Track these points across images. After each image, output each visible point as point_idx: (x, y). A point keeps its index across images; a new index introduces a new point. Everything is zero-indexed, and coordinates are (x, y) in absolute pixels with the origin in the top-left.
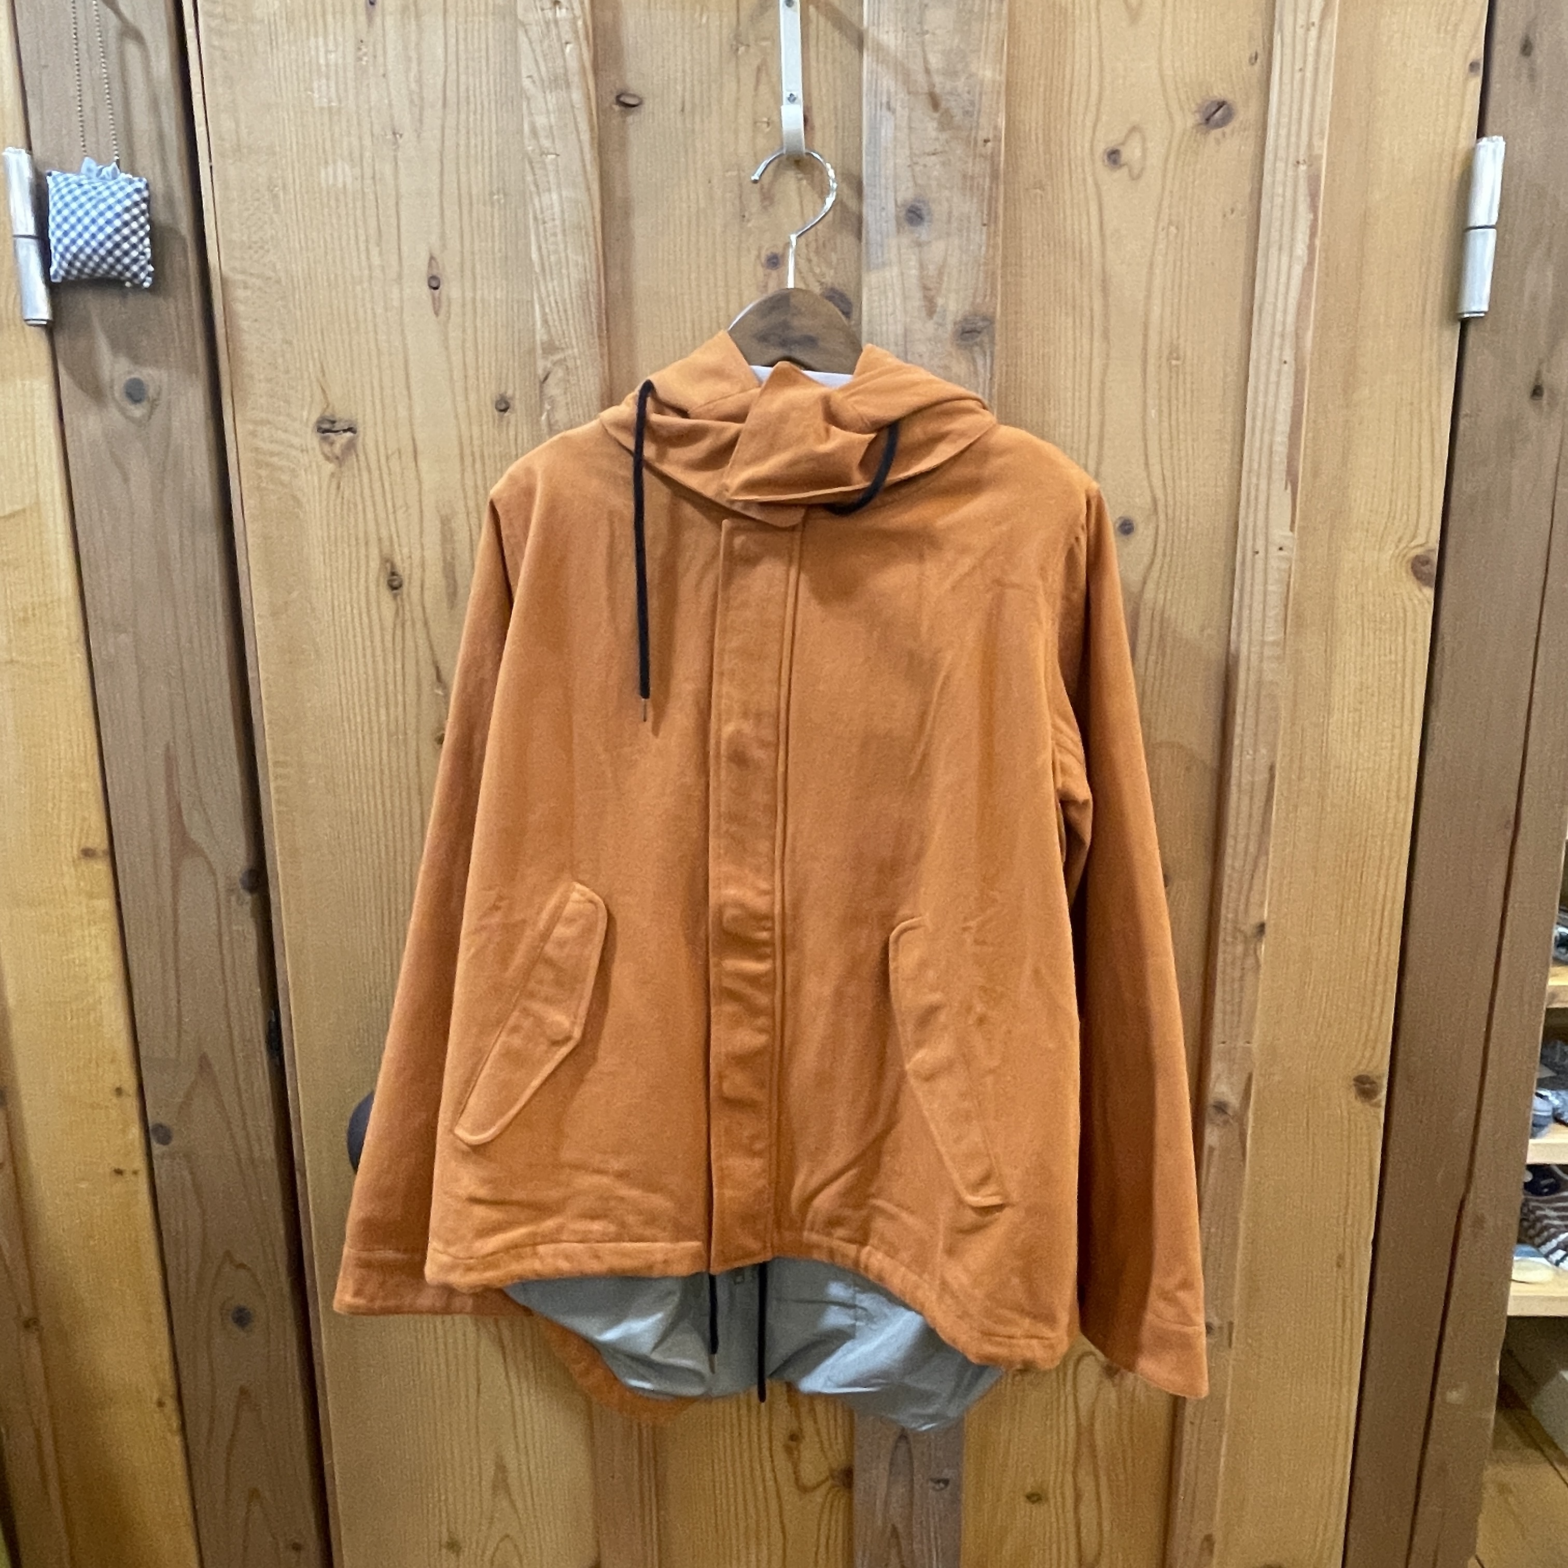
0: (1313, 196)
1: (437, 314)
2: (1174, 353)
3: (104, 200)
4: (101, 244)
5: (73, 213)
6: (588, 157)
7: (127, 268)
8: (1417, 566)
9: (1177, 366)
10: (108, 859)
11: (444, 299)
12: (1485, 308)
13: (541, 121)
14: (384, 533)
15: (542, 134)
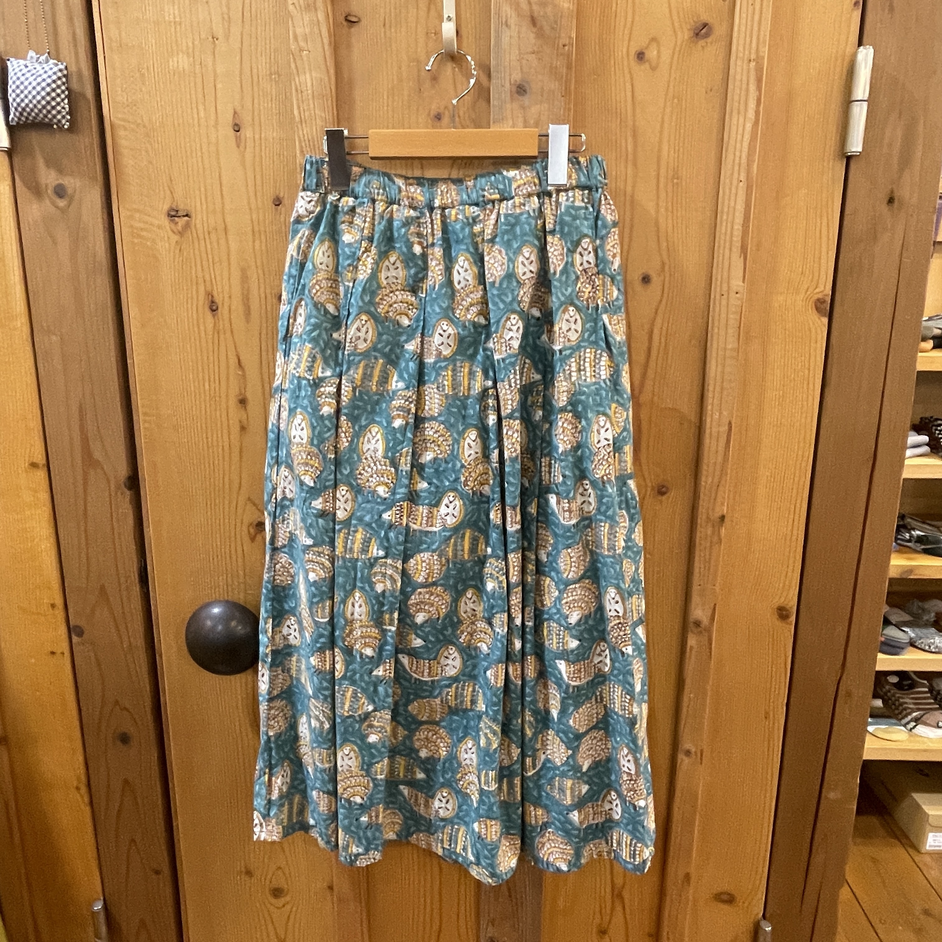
0: (759, 81)
1: (238, 147)
2: (676, 176)
3: (40, 76)
4: (39, 102)
5: (22, 83)
6: (328, 53)
7: (54, 117)
8: (818, 305)
9: (677, 184)
10: (46, 469)
11: (243, 137)
12: (860, 149)
13: (299, 31)
14: (207, 278)
15: (300, 39)
